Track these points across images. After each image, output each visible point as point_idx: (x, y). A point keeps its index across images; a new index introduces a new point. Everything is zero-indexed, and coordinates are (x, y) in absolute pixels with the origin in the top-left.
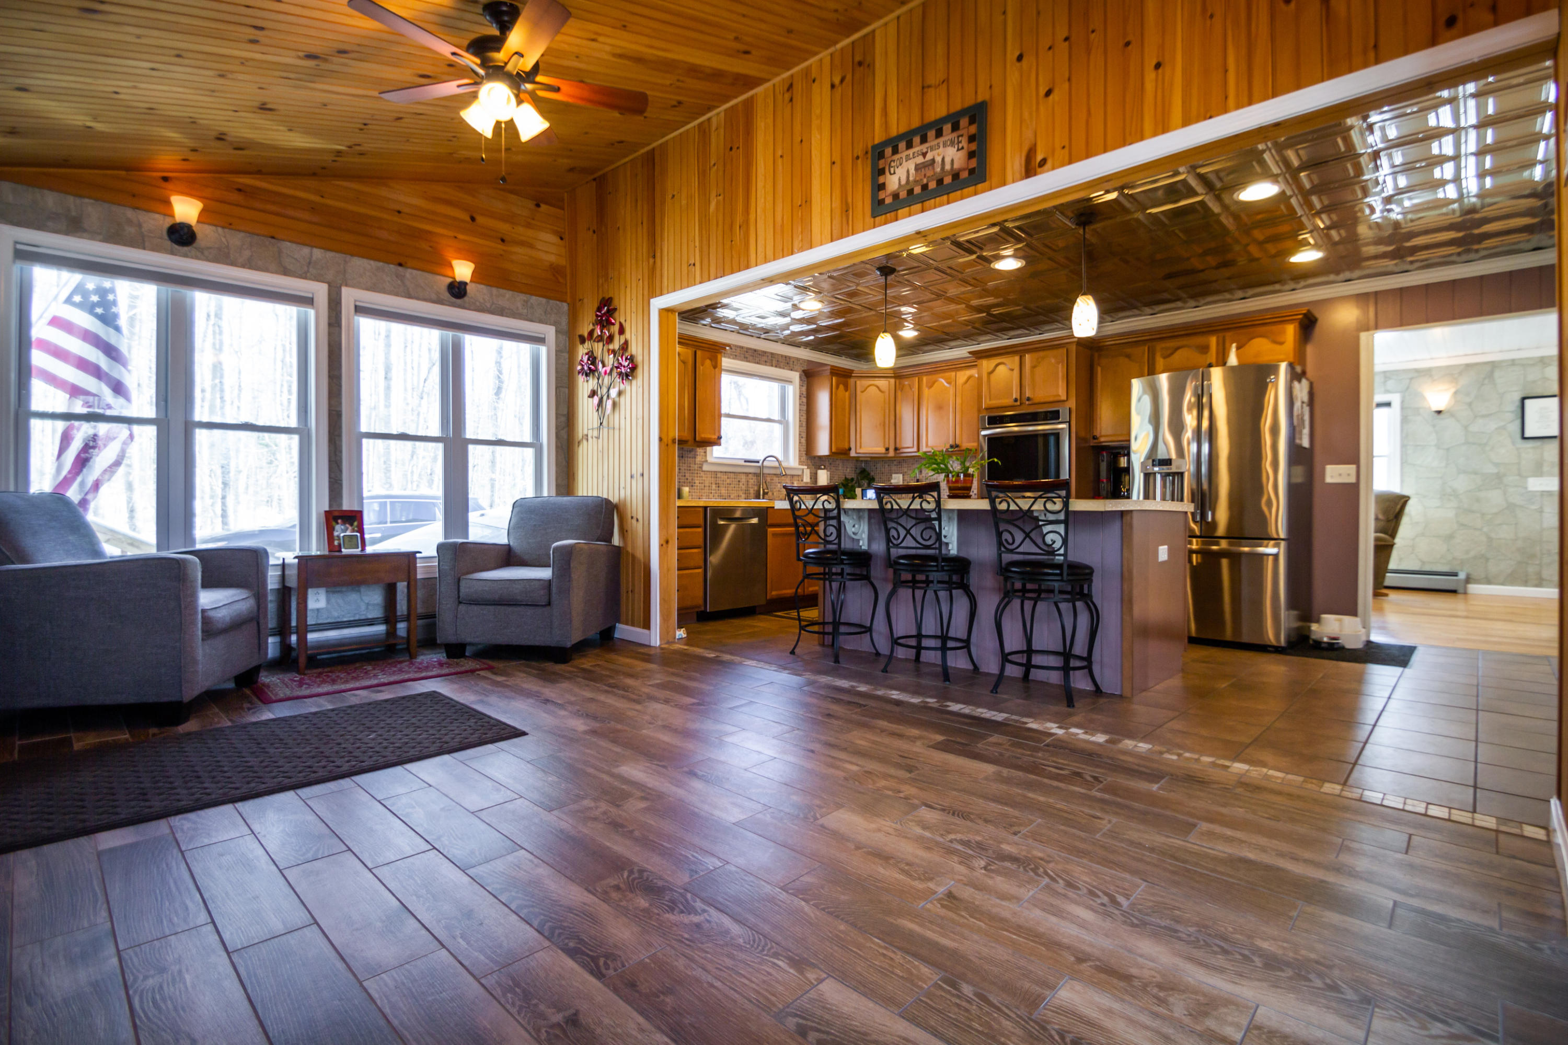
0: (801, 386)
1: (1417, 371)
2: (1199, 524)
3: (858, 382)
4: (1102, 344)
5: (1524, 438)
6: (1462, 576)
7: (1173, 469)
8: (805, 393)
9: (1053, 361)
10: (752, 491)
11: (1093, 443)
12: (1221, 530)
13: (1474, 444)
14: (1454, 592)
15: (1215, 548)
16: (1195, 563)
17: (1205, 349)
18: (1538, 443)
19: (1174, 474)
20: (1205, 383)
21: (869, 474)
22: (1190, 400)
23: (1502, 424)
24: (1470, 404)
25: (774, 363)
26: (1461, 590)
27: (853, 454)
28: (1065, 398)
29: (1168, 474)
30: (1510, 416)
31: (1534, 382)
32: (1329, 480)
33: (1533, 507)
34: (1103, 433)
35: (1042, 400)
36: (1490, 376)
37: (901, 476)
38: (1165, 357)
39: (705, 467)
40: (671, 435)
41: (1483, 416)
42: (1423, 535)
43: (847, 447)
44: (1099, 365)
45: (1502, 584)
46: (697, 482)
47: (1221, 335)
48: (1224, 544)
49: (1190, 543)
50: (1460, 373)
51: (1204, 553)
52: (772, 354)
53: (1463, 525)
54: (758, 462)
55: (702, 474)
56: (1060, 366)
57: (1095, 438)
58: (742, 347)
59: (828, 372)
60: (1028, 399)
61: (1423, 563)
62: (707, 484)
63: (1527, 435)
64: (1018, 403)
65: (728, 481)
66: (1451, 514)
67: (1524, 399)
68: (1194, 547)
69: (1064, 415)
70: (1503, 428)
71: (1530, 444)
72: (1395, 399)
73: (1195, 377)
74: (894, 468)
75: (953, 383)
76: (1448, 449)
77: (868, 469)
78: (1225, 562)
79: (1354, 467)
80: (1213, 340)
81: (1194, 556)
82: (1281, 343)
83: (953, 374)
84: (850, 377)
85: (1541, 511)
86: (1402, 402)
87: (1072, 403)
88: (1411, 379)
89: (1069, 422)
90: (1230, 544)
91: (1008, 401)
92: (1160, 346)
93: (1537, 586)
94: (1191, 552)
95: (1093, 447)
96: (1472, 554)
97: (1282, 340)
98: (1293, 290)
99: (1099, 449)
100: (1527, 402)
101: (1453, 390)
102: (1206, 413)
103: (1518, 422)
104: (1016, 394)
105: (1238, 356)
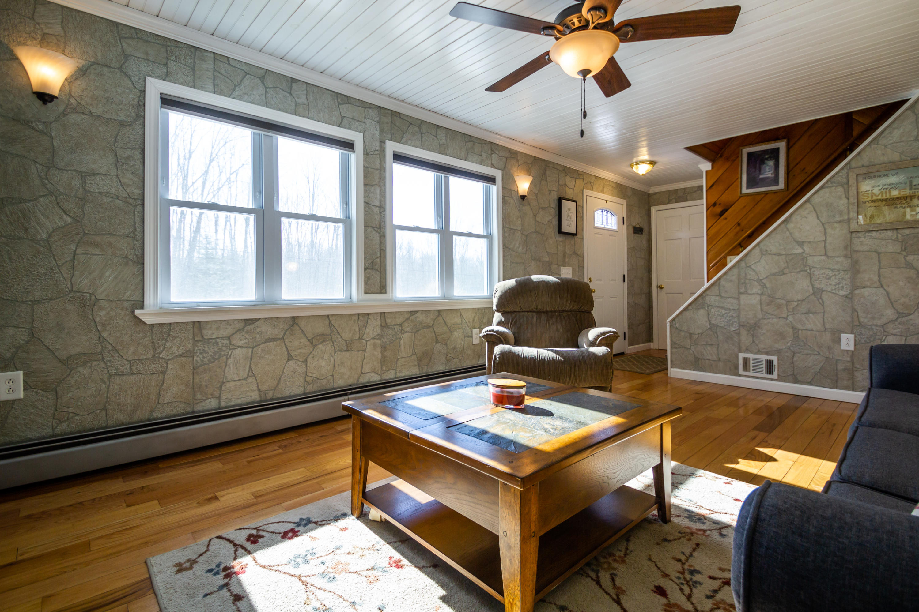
72: (499, 175)
76: (527, 236)
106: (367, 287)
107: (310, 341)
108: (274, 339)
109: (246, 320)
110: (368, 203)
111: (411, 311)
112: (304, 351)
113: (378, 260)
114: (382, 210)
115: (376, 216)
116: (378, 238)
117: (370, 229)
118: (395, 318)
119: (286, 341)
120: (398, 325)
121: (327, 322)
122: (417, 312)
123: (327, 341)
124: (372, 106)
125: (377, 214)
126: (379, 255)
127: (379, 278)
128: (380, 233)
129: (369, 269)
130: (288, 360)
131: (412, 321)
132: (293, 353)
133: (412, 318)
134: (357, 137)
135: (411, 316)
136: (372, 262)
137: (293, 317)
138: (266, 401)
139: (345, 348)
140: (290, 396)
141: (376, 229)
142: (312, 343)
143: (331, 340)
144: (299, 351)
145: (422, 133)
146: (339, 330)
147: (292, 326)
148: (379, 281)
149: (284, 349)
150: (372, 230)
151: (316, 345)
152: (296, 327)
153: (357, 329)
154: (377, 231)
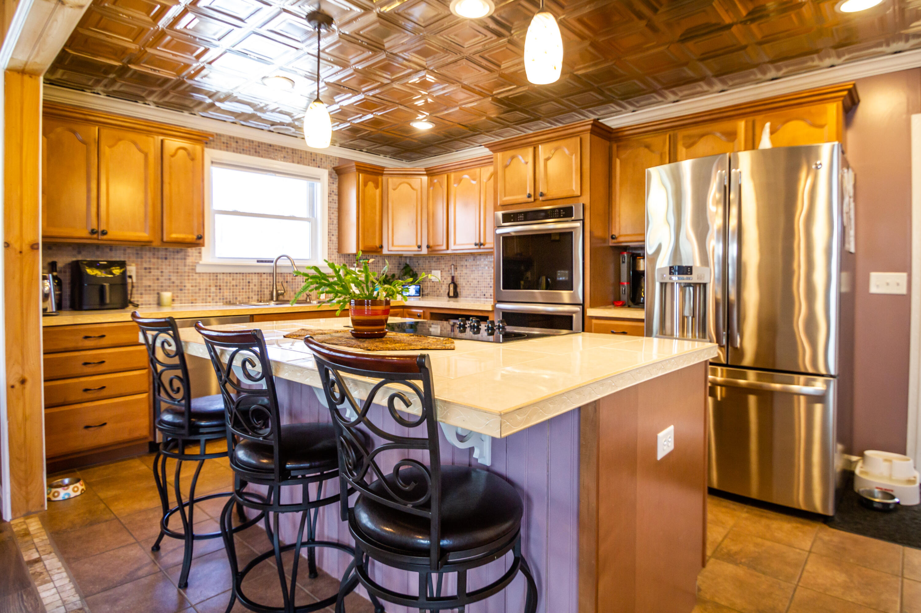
0: (330, 184)
2: (725, 350)
3: (390, 180)
4: (620, 134)
7: (694, 278)
8: (336, 191)
9: (566, 151)
10: (267, 292)
11: (611, 243)
12: (748, 359)
15: (742, 382)
16: (719, 398)
17: (731, 136)
19: (694, 285)
20: (733, 171)
21: (412, 270)
22: (714, 196)
25: (296, 159)
27: (385, 251)
28: (579, 194)
29: (689, 285)
32: (873, 289)
34: (623, 232)
35: (555, 196)
37: (439, 272)
38: (689, 146)
39: (199, 269)
40: (29, 238)
43: (378, 244)
44: (618, 157)
46: (188, 286)
47: (751, 118)
48: (752, 378)
49: (714, 373)
51: (730, 388)
52: (293, 149)
54: (272, 262)
55: (196, 276)
56: (574, 157)
57: (613, 237)
58: (253, 142)
59: (354, 169)
60: (542, 195)
62: (203, 286)
64: (532, 199)
65: (234, 283)
68: (719, 379)
69: (578, 213)
73: (720, 166)
74: (433, 264)
75: (478, 179)
77: (411, 265)
78: (752, 400)
79: (904, 275)
80: (741, 125)
81: (719, 388)
82: (821, 126)
83: (478, 170)
84: (382, 174)
87: (586, 199)
89: (583, 220)
90: (759, 378)
91: (522, 197)
92: (681, 134)
94: (715, 384)
95: (611, 247)
97: (823, 122)
98: (832, 66)
99: (620, 249)
102: (734, 210)
104: (529, 190)
105: (772, 140)
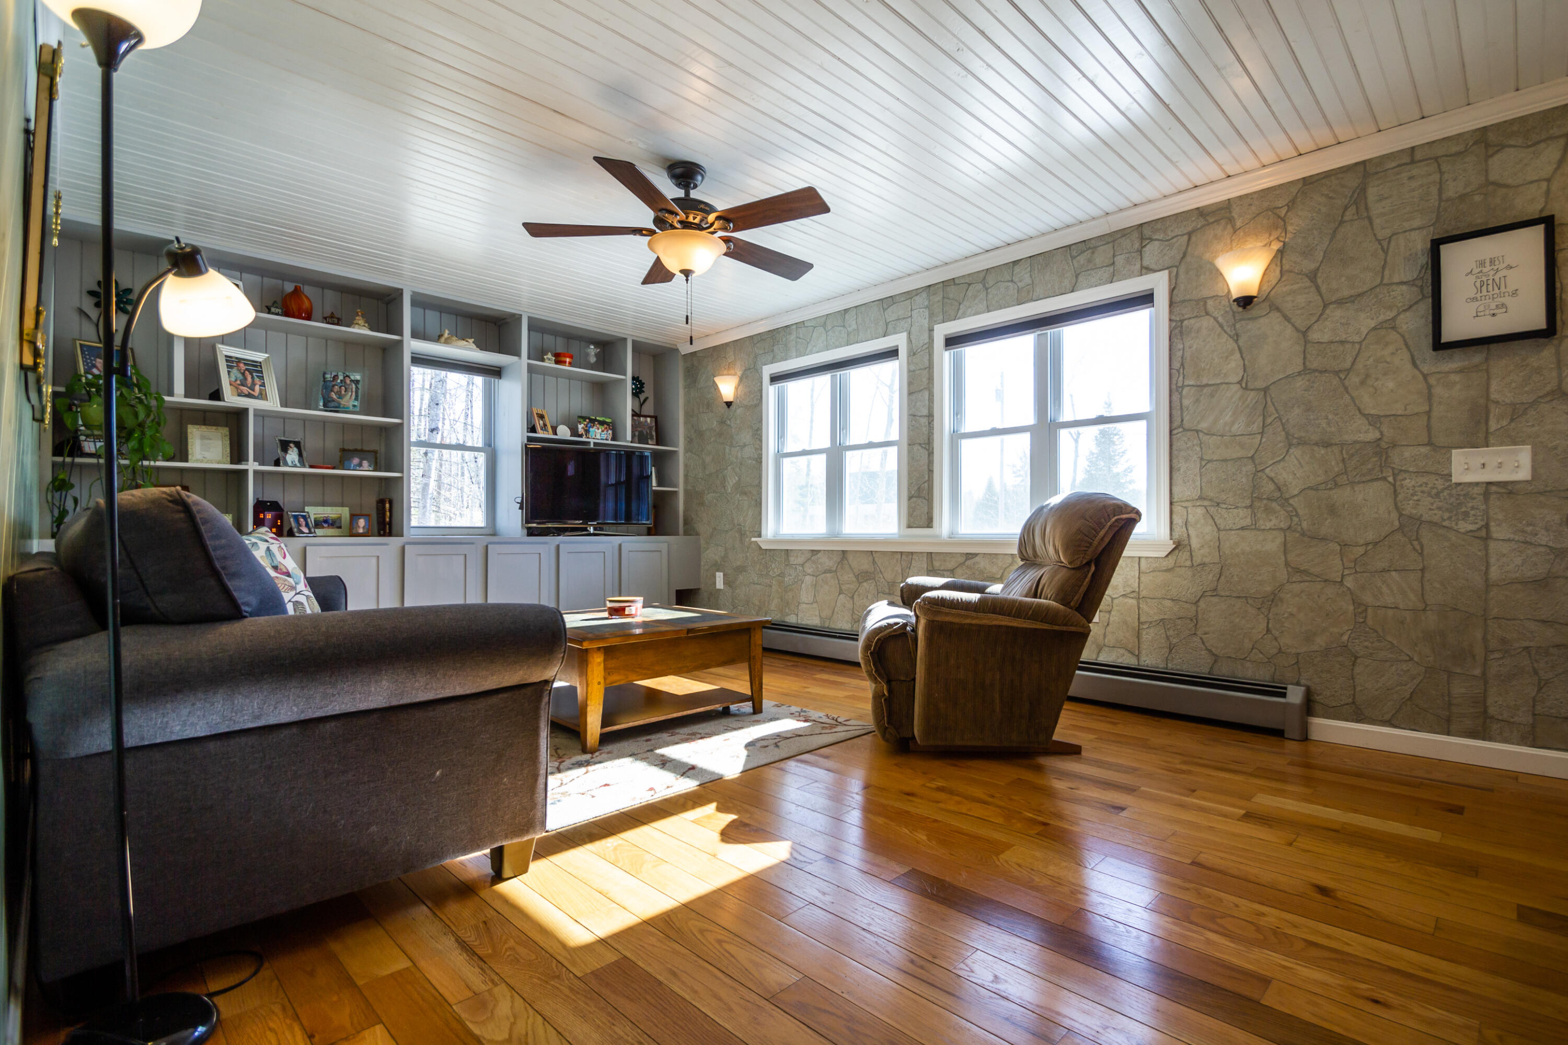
1: (1201, 212)
5: (1439, 345)
6: (1295, 696)
13: (1323, 372)
14: (1278, 733)
18: (1477, 357)
23: (1389, 315)
24: (1313, 276)
26: (1292, 730)
30: (1403, 294)
31: (1462, 197)
33: (1464, 526)
36: (1359, 198)
41: (1341, 302)
42: (1215, 592)
45: (1389, 723)
50: (1291, 205)
53: (1298, 571)
61: (1216, 658)
63: (1446, 337)
66: (1273, 544)
67: (1436, 246)
70: (1392, 325)
71: (1455, 362)
72: (1159, 283)
76: (1266, 390)
85: (1484, 536)
86: (1172, 291)
88: (1190, 234)
93: (1473, 735)
96: (1320, 642)
100: (1445, 249)
101: (1276, 246)
103: (1426, 306)
106: (912, 520)
107: (857, 577)
108: (830, 571)
109: (813, 551)
110: (914, 416)
111: (967, 554)
112: (852, 586)
113: (926, 484)
114: (931, 419)
115: (924, 429)
116: (927, 456)
117: (916, 447)
118: (945, 561)
119: (838, 574)
120: (948, 570)
121: (871, 559)
122: (976, 555)
123: (870, 579)
124: (919, 291)
125: (925, 426)
126: (927, 478)
127: (926, 508)
128: (928, 450)
129: (916, 497)
130: (840, 594)
131: (969, 567)
132: (843, 587)
133: (969, 563)
134: (899, 340)
135: (966, 560)
136: (919, 488)
137: (843, 551)
138: (824, 627)
139: (887, 591)
140: (841, 630)
141: (924, 446)
142: (858, 579)
143: (874, 579)
144: (848, 586)
145: (987, 289)
146: (882, 570)
147: (842, 559)
148: (926, 511)
149: (837, 582)
150: (920, 448)
151: (861, 582)
152: (845, 562)
153: (900, 571)
154: (925, 448)
